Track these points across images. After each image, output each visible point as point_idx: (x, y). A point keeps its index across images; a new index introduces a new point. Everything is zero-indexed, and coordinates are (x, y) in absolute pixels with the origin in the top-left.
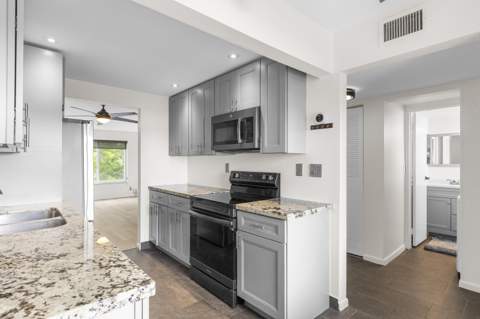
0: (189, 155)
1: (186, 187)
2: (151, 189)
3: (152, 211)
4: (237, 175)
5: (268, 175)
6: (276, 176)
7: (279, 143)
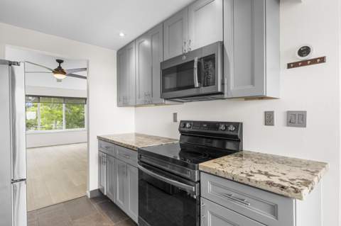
0: (136, 106)
1: (134, 137)
2: (100, 138)
3: (100, 161)
4: (188, 125)
5: (227, 124)
6: (238, 126)
7: (252, 83)
